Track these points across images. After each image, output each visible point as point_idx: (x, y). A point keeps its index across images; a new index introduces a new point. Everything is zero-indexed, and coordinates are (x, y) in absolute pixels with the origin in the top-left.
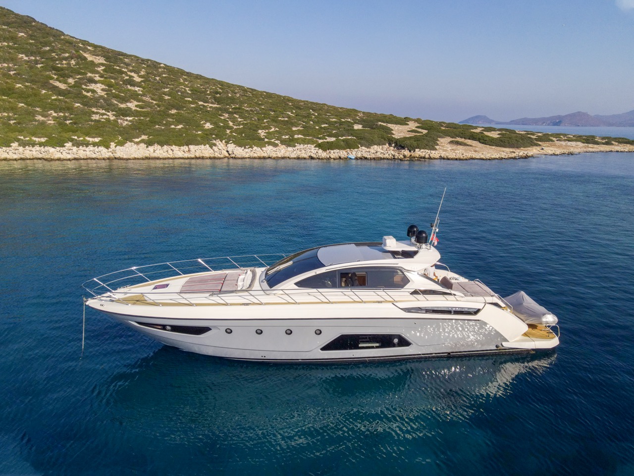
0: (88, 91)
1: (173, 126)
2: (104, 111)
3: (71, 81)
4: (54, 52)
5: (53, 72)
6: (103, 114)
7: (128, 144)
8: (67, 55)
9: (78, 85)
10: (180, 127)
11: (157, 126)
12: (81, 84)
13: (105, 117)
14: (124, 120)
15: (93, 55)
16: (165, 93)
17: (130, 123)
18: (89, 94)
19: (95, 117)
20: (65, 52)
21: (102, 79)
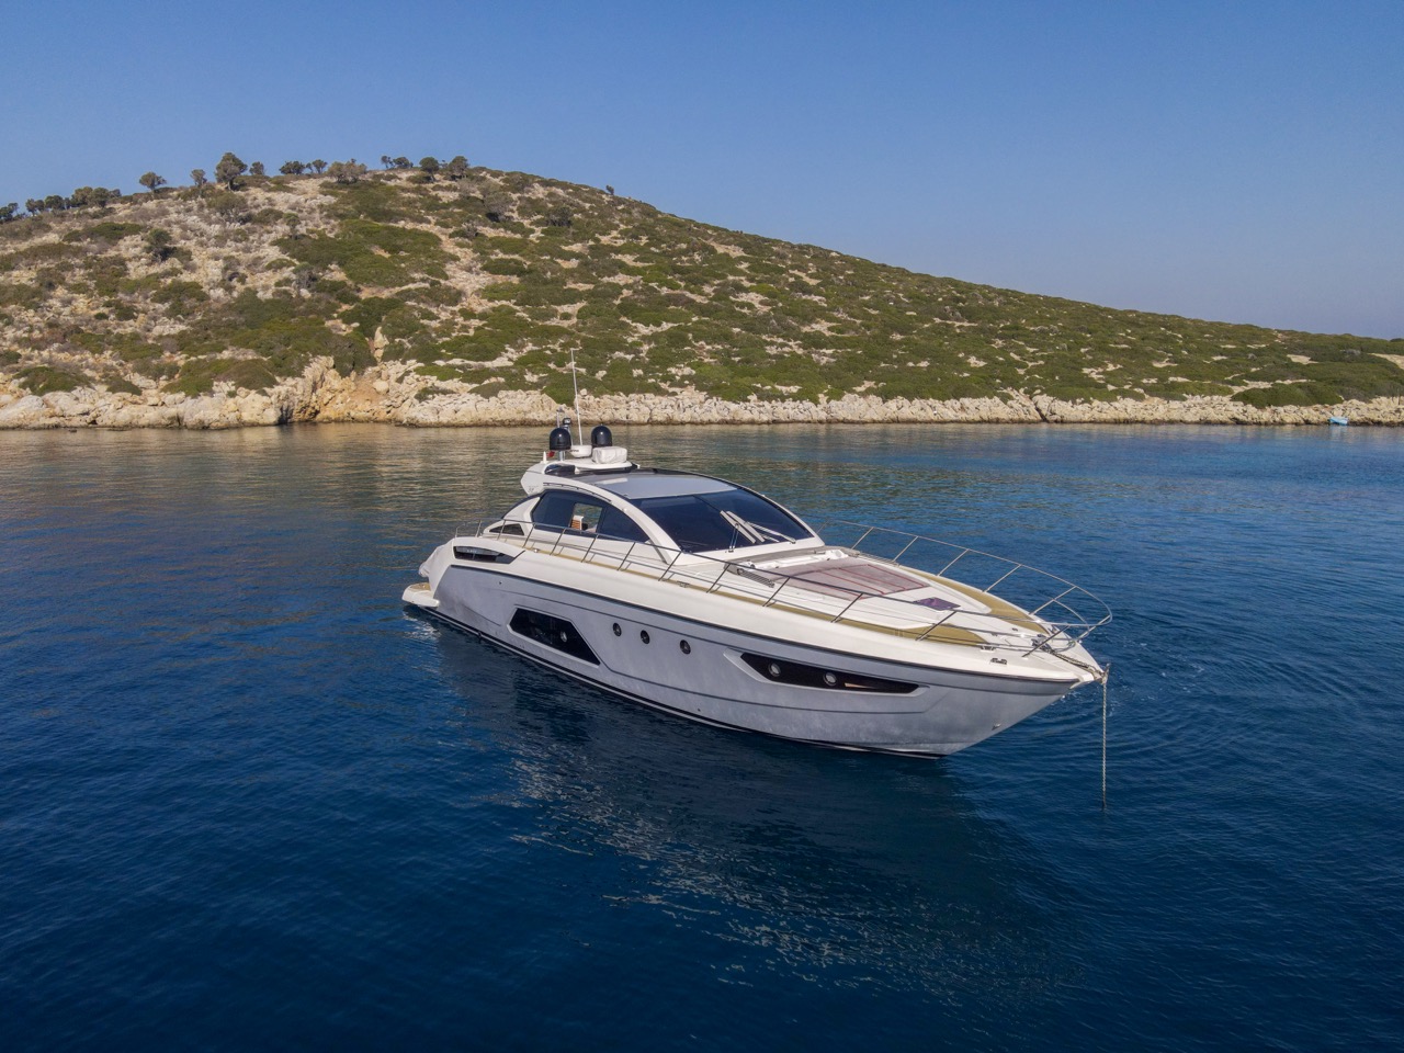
0: (742, 305)
1: (911, 364)
2: (780, 340)
3: (707, 289)
4: (664, 242)
5: (677, 276)
6: (782, 345)
7: (847, 397)
8: (684, 246)
9: (721, 295)
10: (924, 364)
11: (883, 365)
12: (728, 294)
13: (786, 349)
14: (820, 355)
15: (722, 243)
16: (866, 304)
17: (833, 360)
18: (745, 311)
19: (772, 350)
20: (680, 241)
21: (754, 284)
